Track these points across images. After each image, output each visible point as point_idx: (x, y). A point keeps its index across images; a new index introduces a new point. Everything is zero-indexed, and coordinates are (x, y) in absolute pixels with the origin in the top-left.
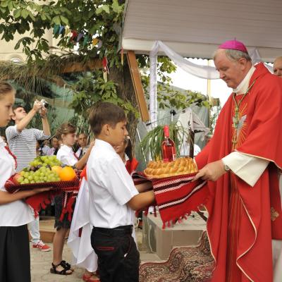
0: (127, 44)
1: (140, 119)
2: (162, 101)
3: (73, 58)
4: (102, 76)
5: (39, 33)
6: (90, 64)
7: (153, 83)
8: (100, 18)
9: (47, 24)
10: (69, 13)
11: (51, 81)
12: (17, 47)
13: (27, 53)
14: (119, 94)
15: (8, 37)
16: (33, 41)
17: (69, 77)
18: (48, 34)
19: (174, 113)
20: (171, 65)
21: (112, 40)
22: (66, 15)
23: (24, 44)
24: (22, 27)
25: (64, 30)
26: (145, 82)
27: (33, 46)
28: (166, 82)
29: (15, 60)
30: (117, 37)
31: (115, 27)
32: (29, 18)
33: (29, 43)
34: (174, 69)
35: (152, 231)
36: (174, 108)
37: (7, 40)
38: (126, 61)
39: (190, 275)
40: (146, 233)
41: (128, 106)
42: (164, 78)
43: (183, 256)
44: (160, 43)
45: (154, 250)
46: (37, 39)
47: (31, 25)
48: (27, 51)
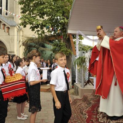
0: (69, 32)
1: (73, 54)
2: (79, 49)
3: (52, 36)
4: (61, 41)
5: (42, 28)
6: (57, 37)
7: (77, 43)
8: (61, 24)
9: (45, 26)
10: (51, 22)
11: (45, 43)
12: (35, 33)
14: (66, 47)
16: (40, 31)
17: (51, 41)
18: (45, 29)
19: (84, 53)
20: (82, 37)
21: (64, 30)
22: (50, 23)
24: (37, 27)
25: (49, 27)
26: (75, 43)
27: (40, 32)
28: (80, 43)
29: (34, 37)
30: (66, 29)
31: (66, 26)
33: (39, 32)
34: (83, 39)
35: (77, 89)
36: (83, 51)
37: (33, 31)
38: (69, 36)
39: (90, 103)
40: (75, 89)
41: (69, 50)
42: (80, 42)
43: (87, 97)
44: (79, 31)
45: (78, 95)
46: (41, 30)
47: (40, 26)
48: (38, 34)
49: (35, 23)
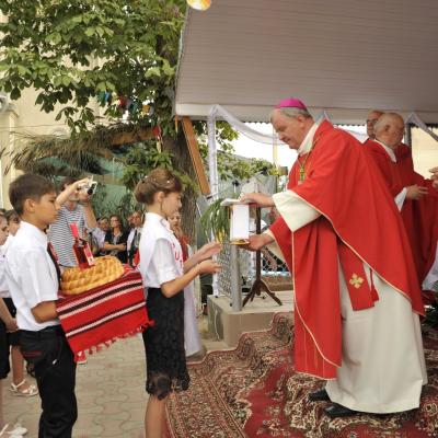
0: (181, 109)
1: (200, 193)
2: (224, 171)
3: (122, 129)
4: (155, 146)
5: (82, 101)
6: (141, 133)
7: (212, 151)
8: (150, 82)
9: (91, 91)
10: (115, 78)
11: (99, 155)
12: (58, 117)
13: (70, 124)
14: (175, 166)
15: (48, 108)
16: (77, 111)
17: (118, 149)
18: (92, 102)
19: (237, 184)
20: (232, 132)
21: (164, 105)
22: (112, 81)
23: (67, 114)
24: (63, 96)
25: (110, 97)
26: (204, 151)
27: (76, 117)
28: (227, 151)
29: (58, 134)
30: (170, 102)
31: (168, 92)
32: (71, 86)
33: (72, 113)
34: (236, 136)
35: (218, 316)
36: (238, 179)
37: (47, 112)
38: (181, 128)
39: (262, 362)
40: (212, 319)
41: (185, 178)
42: (225, 147)
43: (253, 342)
44: (218, 107)
45: (222, 337)
46: (82, 108)
47: (73, 93)
48: (71, 123)
49: (55, 80)
